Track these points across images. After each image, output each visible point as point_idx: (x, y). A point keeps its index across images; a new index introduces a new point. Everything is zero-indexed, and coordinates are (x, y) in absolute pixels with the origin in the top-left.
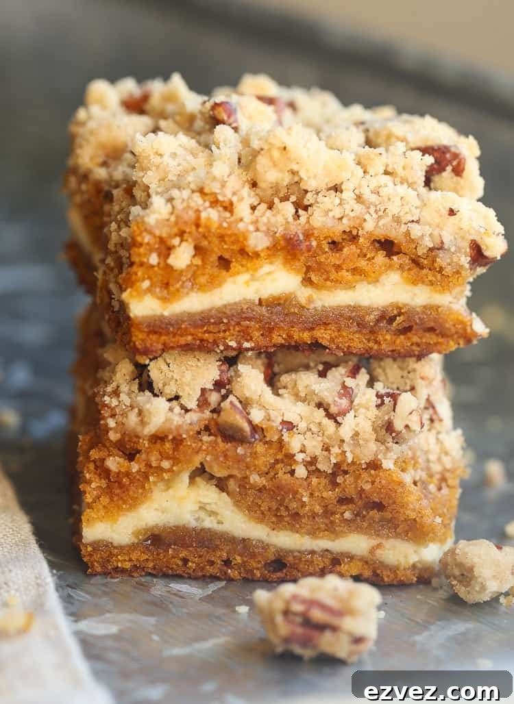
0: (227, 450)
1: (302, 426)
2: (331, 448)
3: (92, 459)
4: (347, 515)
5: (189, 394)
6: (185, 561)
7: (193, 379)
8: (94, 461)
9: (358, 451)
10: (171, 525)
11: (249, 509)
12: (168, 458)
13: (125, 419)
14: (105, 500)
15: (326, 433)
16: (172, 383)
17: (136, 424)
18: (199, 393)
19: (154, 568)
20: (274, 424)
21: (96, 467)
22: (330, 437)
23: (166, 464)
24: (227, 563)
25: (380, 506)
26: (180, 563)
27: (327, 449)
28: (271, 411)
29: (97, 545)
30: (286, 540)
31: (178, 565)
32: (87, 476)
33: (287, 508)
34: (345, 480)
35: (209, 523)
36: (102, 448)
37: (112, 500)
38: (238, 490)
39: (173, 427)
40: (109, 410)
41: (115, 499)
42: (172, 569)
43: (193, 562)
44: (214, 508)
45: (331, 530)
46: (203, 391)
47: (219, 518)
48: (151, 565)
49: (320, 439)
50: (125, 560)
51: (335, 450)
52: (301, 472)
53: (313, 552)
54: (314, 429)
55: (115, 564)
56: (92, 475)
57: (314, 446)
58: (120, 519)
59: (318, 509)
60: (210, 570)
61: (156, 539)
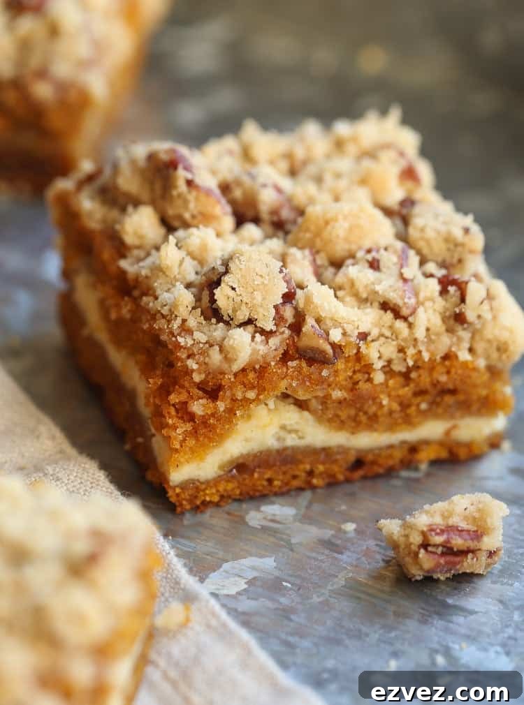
0: (312, 374)
1: (375, 332)
2: (406, 350)
3: (172, 402)
4: (424, 406)
5: (264, 315)
6: (270, 481)
7: (264, 299)
8: (174, 405)
9: (432, 347)
10: (255, 451)
11: (330, 421)
12: (253, 388)
13: (207, 359)
14: (191, 442)
15: (400, 337)
16: (244, 307)
17: (221, 361)
18: (273, 311)
19: (241, 494)
20: (352, 339)
21: (177, 411)
22: (405, 340)
23: (251, 395)
24: (311, 473)
25: (453, 392)
26: (265, 483)
27: (401, 350)
28: (345, 325)
29: (184, 486)
30: (366, 440)
31: (263, 486)
32: (170, 421)
33: (366, 413)
34: (420, 376)
35: (291, 441)
36: (181, 390)
37: (197, 440)
38: (320, 407)
39: (259, 358)
40: (186, 351)
41: (201, 439)
42: (258, 491)
43: (278, 480)
44: (296, 427)
45: (408, 421)
46: (276, 307)
47: (300, 434)
48: (238, 492)
49: (395, 343)
50: (213, 494)
51: (411, 351)
52: (379, 378)
53: (391, 447)
54: (388, 333)
55: (203, 498)
56: (175, 420)
57: (390, 351)
58: (208, 457)
59: (395, 406)
60: (295, 483)
61: (241, 467)
